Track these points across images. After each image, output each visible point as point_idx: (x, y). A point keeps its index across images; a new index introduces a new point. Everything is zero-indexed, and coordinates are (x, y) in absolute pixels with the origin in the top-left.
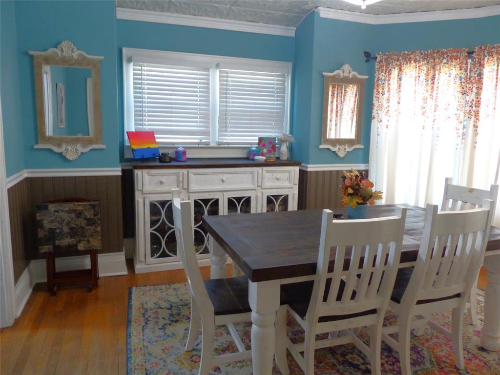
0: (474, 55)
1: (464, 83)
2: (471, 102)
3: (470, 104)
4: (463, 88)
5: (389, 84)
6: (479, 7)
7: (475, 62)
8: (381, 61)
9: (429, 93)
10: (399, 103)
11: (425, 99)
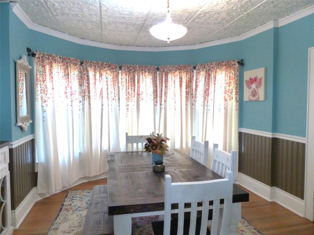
0: (83, 64)
1: (80, 79)
2: (84, 91)
3: (84, 92)
4: (80, 83)
5: (45, 75)
6: (94, 41)
7: (84, 68)
8: (39, 58)
9: (67, 84)
10: (53, 89)
11: (66, 87)
